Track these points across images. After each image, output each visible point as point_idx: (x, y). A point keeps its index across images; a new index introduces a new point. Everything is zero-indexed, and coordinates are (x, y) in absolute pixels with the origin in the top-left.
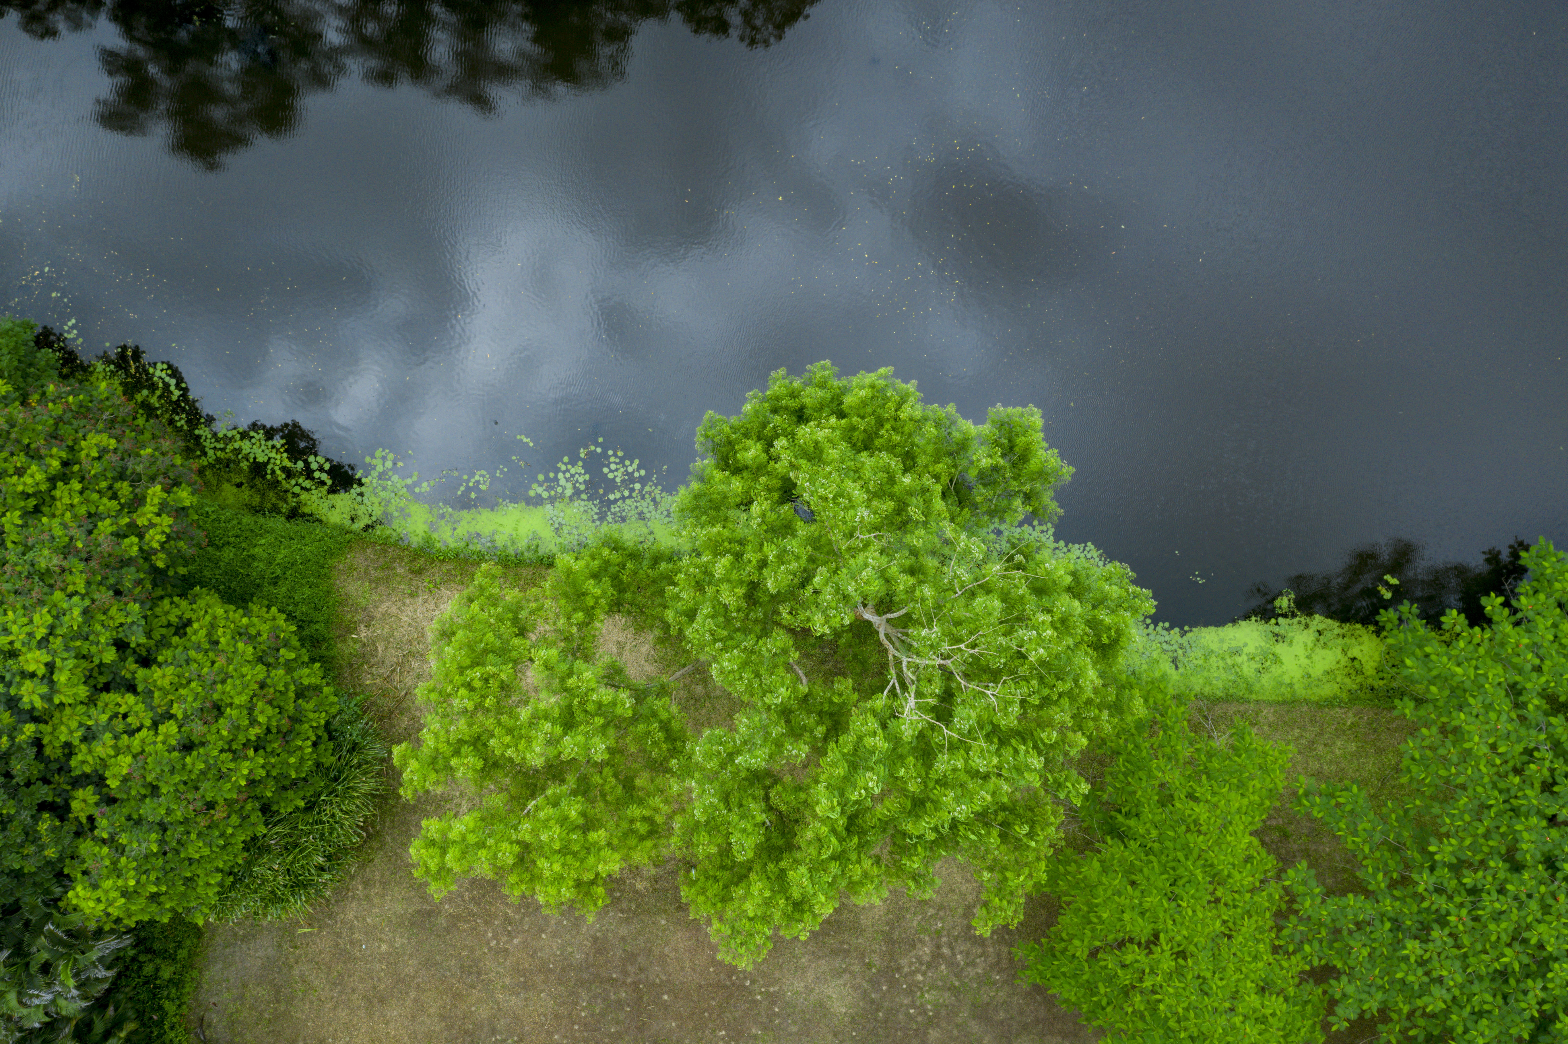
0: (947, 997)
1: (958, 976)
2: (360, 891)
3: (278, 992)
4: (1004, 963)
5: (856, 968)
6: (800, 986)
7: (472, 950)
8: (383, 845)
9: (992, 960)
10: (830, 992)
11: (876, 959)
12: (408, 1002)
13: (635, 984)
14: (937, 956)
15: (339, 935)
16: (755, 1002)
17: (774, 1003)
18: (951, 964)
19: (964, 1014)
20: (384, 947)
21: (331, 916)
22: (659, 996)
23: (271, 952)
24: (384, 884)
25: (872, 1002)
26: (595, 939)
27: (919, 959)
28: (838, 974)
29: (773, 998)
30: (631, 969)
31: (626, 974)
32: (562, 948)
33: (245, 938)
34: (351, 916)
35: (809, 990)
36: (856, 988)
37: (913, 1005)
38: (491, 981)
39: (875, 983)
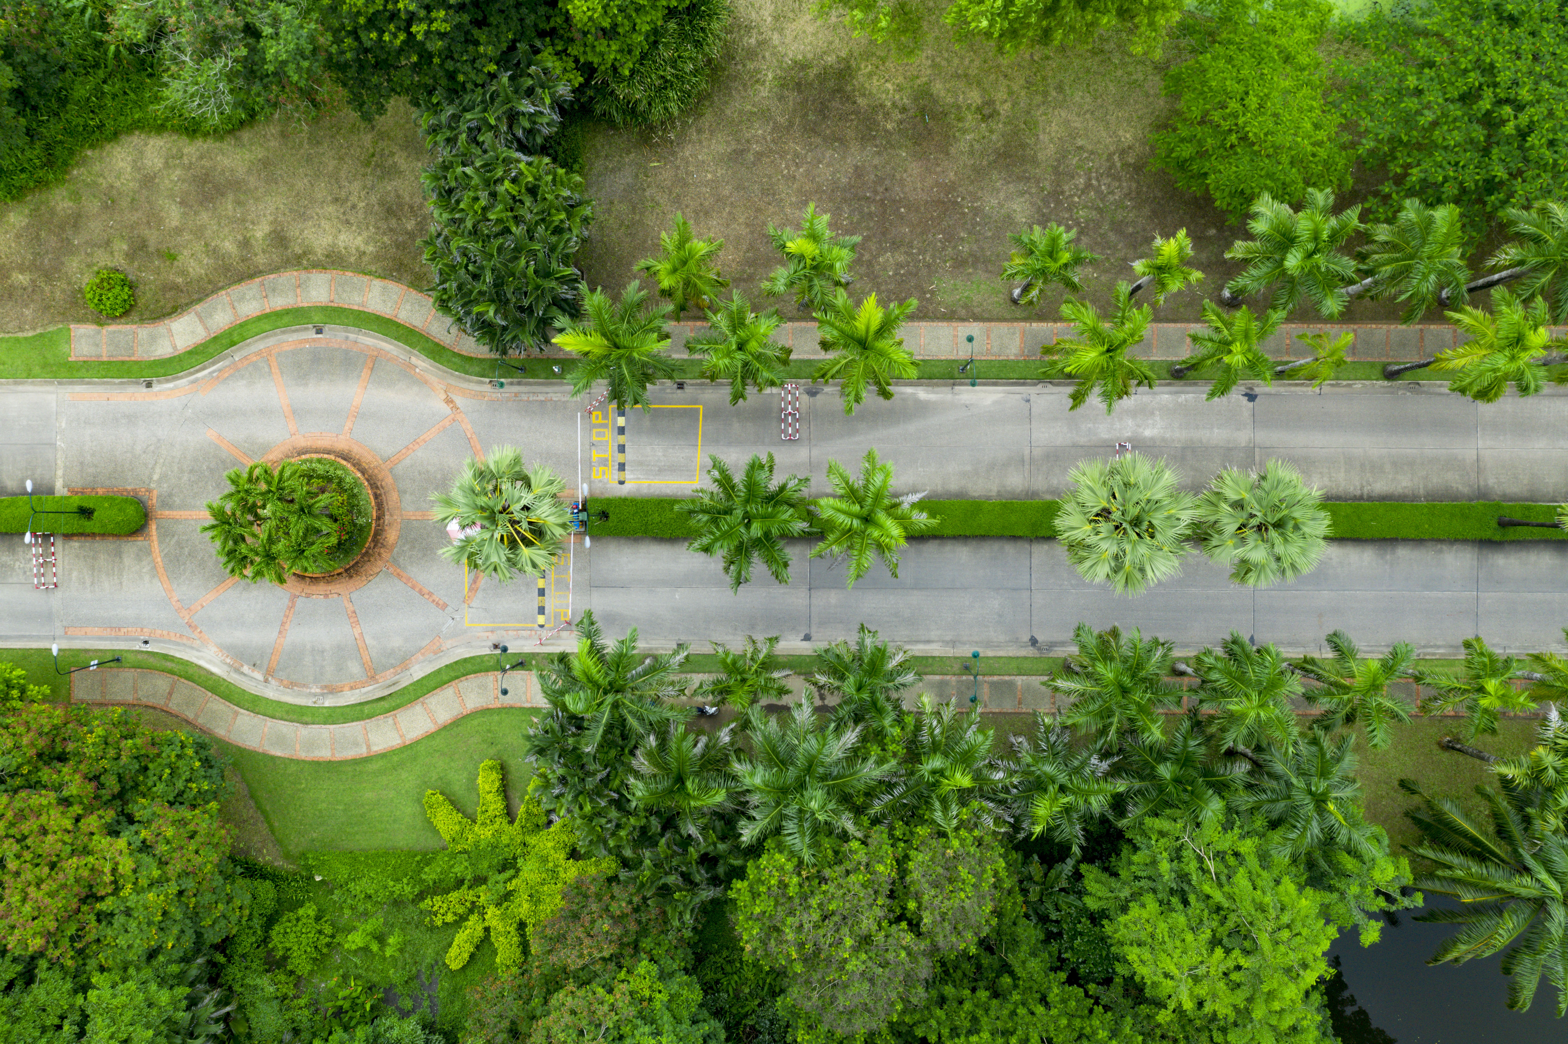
0: (1094, 214)
1: (1102, 200)
2: (694, 136)
3: (634, 208)
4: (1133, 195)
5: (1034, 190)
6: (994, 202)
7: (770, 177)
8: (712, 102)
9: (1125, 191)
10: (1015, 207)
11: (1047, 184)
12: (725, 215)
13: (882, 201)
14: (1088, 186)
15: (678, 168)
16: (964, 214)
17: (976, 215)
18: (1098, 191)
19: (1106, 227)
20: (709, 176)
21: (674, 153)
22: (898, 209)
23: (630, 180)
24: (712, 132)
25: (1043, 215)
26: (857, 167)
27: (1076, 186)
28: (1022, 194)
29: (976, 211)
30: (881, 189)
31: (876, 192)
32: (833, 174)
33: (613, 171)
34: (687, 154)
35: (1001, 205)
36: (1033, 204)
37: (1071, 218)
38: (782, 200)
39: (1046, 204)
